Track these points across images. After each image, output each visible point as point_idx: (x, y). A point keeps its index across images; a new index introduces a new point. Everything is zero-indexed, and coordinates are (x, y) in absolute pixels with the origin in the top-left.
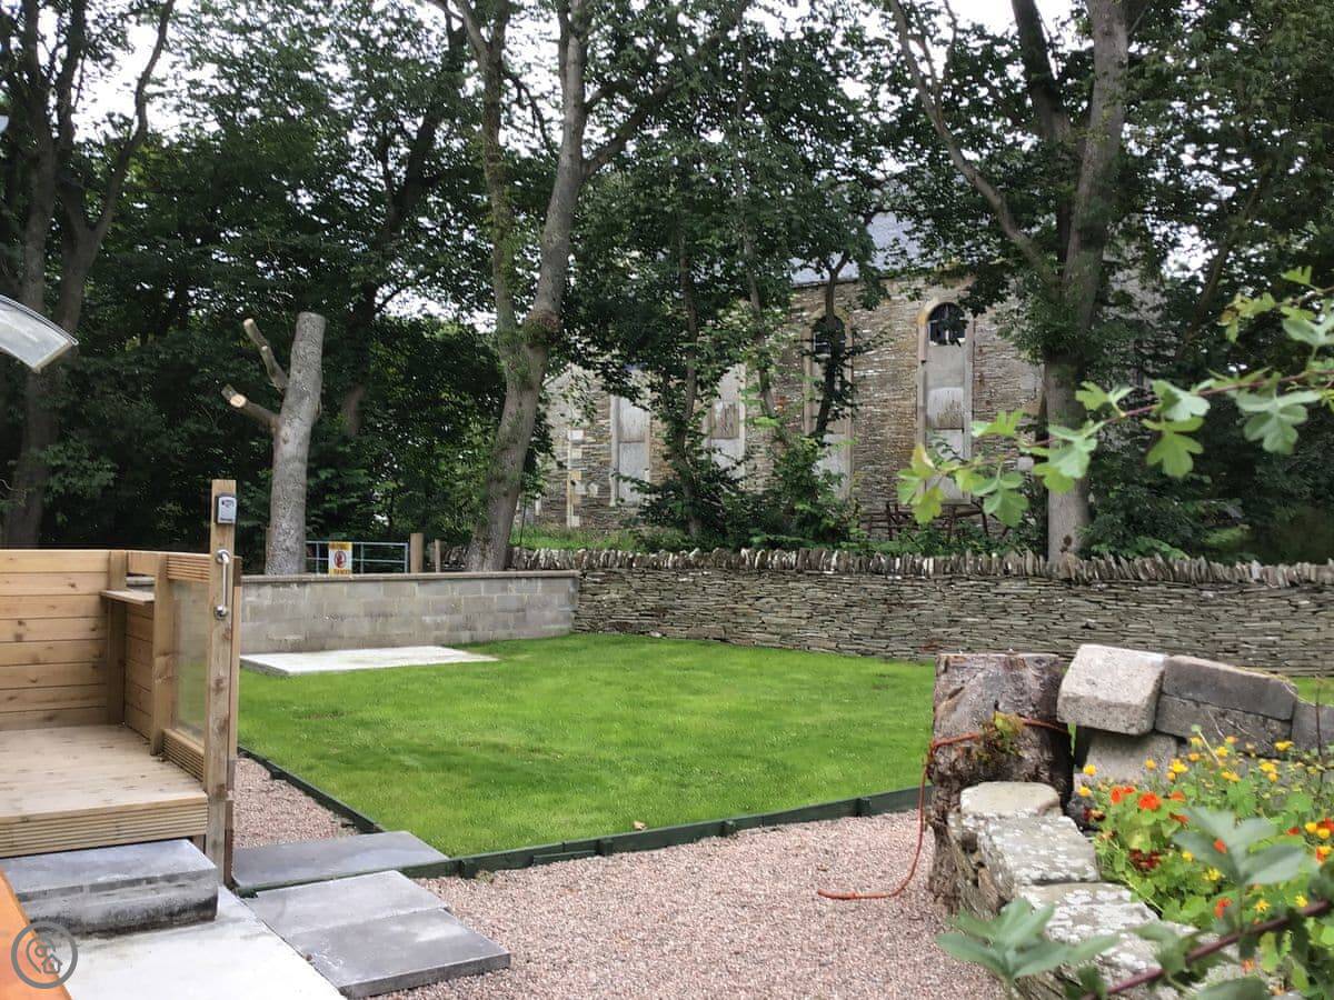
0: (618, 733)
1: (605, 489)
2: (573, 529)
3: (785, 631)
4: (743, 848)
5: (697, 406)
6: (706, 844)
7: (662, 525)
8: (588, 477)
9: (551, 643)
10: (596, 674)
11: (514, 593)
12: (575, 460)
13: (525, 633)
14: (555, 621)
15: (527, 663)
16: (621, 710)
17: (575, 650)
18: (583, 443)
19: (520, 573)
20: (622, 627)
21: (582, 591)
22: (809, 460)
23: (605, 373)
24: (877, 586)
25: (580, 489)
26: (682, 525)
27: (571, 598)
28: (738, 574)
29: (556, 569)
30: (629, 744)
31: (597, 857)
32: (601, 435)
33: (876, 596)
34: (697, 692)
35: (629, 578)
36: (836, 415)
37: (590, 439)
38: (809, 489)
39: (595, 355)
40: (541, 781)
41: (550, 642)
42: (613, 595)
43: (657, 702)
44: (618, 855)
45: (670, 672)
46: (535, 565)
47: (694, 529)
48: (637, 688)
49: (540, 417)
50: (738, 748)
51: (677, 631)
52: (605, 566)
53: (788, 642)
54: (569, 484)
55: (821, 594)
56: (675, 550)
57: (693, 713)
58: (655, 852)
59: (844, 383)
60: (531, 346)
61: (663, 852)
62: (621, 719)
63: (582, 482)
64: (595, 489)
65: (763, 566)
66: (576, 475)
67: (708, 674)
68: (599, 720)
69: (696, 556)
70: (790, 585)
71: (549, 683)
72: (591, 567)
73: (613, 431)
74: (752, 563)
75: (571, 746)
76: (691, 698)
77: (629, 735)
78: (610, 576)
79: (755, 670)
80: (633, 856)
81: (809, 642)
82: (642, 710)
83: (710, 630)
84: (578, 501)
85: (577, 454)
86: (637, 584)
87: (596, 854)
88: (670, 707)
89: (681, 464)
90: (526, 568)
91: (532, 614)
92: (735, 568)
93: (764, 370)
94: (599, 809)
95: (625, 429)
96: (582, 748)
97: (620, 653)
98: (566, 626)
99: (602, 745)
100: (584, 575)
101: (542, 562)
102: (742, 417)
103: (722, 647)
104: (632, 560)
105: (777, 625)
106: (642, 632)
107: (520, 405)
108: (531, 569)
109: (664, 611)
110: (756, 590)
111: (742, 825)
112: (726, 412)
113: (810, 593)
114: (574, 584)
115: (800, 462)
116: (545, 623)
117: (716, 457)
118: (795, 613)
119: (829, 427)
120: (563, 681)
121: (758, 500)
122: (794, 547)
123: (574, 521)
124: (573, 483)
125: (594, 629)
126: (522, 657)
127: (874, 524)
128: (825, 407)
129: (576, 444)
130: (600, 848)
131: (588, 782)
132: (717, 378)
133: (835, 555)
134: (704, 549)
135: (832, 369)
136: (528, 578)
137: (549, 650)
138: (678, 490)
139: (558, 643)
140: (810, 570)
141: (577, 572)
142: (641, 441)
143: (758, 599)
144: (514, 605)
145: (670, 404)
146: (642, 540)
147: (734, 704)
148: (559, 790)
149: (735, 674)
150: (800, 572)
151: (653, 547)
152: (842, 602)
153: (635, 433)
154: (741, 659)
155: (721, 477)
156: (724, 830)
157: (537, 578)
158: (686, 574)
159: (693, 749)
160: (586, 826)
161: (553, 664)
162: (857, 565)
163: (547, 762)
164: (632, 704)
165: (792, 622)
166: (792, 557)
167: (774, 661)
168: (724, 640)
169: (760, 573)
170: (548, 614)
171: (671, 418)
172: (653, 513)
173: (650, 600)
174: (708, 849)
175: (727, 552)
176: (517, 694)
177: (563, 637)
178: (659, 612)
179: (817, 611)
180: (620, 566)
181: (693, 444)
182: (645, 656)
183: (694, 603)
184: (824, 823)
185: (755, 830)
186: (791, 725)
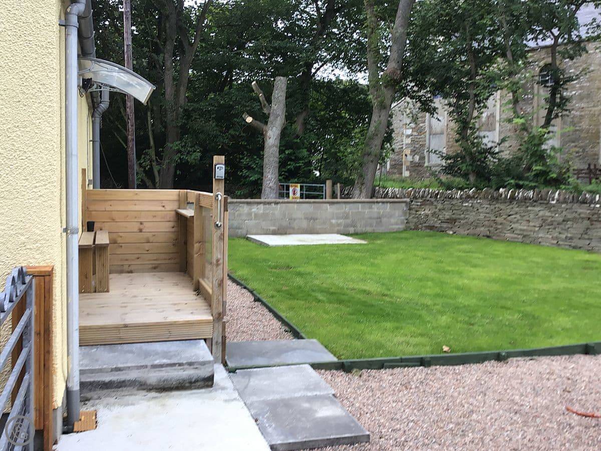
0: (431, 289)
1: (422, 158)
2: (406, 177)
3: (525, 233)
4: (511, 370)
5: (475, 114)
6: (489, 365)
7: (454, 176)
8: (414, 152)
9: (393, 235)
10: (420, 253)
11: (376, 210)
12: (406, 144)
13: (380, 229)
14: (397, 224)
15: (381, 245)
16: (431, 274)
17: (406, 239)
18: (412, 135)
19: (379, 200)
20: (431, 228)
21: (410, 209)
22: (541, 140)
23: (420, 101)
24: (584, 210)
25: (410, 158)
26: (466, 176)
27: (404, 213)
28: (497, 203)
29: (397, 198)
30: (437, 295)
31: (421, 367)
32: (421, 131)
33: (582, 216)
34: (475, 266)
35: (435, 203)
36: (557, 116)
37: (415, 133)
38: (541, 157)
39: (418, 91)
40: (388, 315)
41: (394, 234)
42: (427, 212)
43: (452, 271)
44: (433, 368)
45: (460, 254)
46: (386, 196)
47: (472, 178)
48: (441, 262)
49: (389, 124)
50: (502, 303)
51: (462, 231)
52: (422, 197)
53: (527, 239)
54: (404, 155)
55: (549, 214)
56: (461, 189)
57: (474, 279)
58: (457, 367)
59: (562, 98)
60: (386, 87)
61: (461, 367)
62: (432, 280)
63: (411, 155)
64: (417, 158)
65: (513, 198)
66: (408, 152)
67: (481, 256)
68: (420, 280)
69: (473, 192)
70: (529, 208)
71: (393, 257)
72: (415, 197)
73: (427, 129)
74: (506, 196)
75: (404, 294)
76: (472, 269)
77: (437, 290)
78: (425, 202)
79: (509, 255)
80: (443, 368)
81: (540, 240)
82: (444, 276)
83: (481, 232)
84: (408, 164)
85: (409, 141)
86: (440, 206)
87: (421, 365)
88: (460, 274)
89: (465, 145)
90: (382, 198)
91: (384, 220)
92: (496, 199)
93: (514, 92)
94: (422, 335)
95: (433, 127)
96: (411, 296)
97: (431, 242)
98: (402, 227)
99: (422, 295)
100: (412, 201)
101: (390, 194)
102: (498, 118)
103: (488, 240)
104: (437, 194)
105: (521, 230)
106: (442, 231)
107: (380, 116)
108: (384, 198)
109: (455, 220)
110: (508, 211)
111: (510, 355)
112: (488, 117)
113: (541, 213)
114: (406, 205)
115: (536, 141)
116: (392, 225)
117: (485, 141)
118: (531, 224)
119: (552, 122)
120: (400, 256)
121: (509, 162)
122: (533, 188)
123: (406, 174)
124: (406, 155)
125: (416, 228)
126: (379, 242)
127: (580, 175)
128: (550, 112)
129: (408, 136)
130: (423, 362)
131: (415, 317)
132: (487, 99)
133: (558, 192)
134: (478, 188)
135: (554, 91)
136: (383, 203)
137: (394, 239)
138: (463, 158)
139: (398, 235)
140: (542, 200)
141: (408, 200)
142: (442, 133)
143: (509, 216)
144: (375, 215)
145: (460, 114)
146: (441, 184)
147: (497, 275)
148: (397, 320)
149: (497, 256)
150: (536, 201)
151: (449, 187)
152: (561, 219)
153: (438, 130)
154: (499, 248)
155: (489, 151)
156: (499, 358)
157: (387, 202)
158: (468, 202)
159: (474, 301)
160: (416, 345)
161: (395, 246)
162: (571, 198)
163: (392, 303)
164: (438, 271)
165: (530, 228)
166: (531, 193)
167: (519, 250)
168: (488, 237)
169: (511, 202)
170: (393, 221)
171: (460, 121)
172: (449, 170)
173: (447, 215)
174: (489, 369)
175: (492, 191)
176: (376, 262)
177: (402, 232)
178: (452, 221)
179: (544, 223)
180: (431, 197)
181: (473, 134)
182: (445, 244)
183: (472, 217)
184: (564, 357)
185: (519, 358)
186: (534, 289)
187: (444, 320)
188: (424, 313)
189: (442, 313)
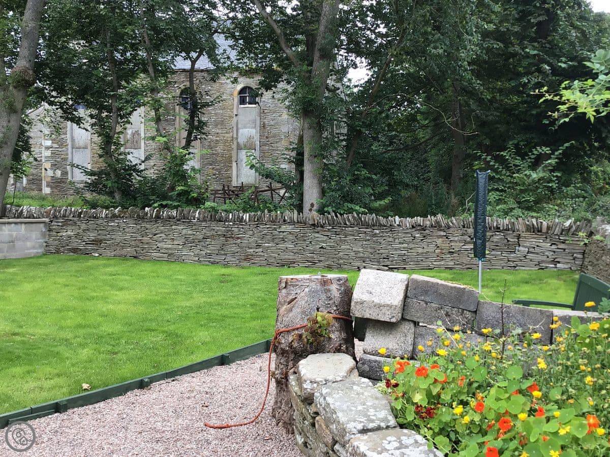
0: (72, 319)
1: (65, 173)
2: (46, 194)
3: (170, 252)
4: (154, 396)
5: (119, 129)
6: (131, 396)
7: (99, 193)
8: (55, 166)
9: (29, 261)
10: (61, 280)
11: (7, 232)
12: (46, 157)
13: (14, 255)
14: (34, 248)
15: (15, 274)
16: (74, 303)
17: (45, 265)
18: (51, 147)
19: (11, 220)
20: (75, 250)
21: (50, 230)
22: (182, 160)
23: (62, 108)
24: (220, 228)
25: (50, 173)
26: (111, 194)
27: (43, 235)
28: (143, 222)
29: (34, 218)
30: (80, 326)
31: (56, 414)
32: (62, 144)
33: (219, 233)
34: (121, 289)
35: (79, 223)
36: (196, 138)
37: (55, 146)
38: (182, 177)
39: (56, 97)
40: (19, 357)
41: (31, 260)
42: (69, 233)
43: (97, 296)
44: (70, 411)
45: (105, 277)
46: (20, 215)
47: (117, 196)
48: (84, 288)
49: (22, 131)
50: (147, 324)
51: (108, 253)
52: (64, 216)
53: (172, 258)
54: (43, 169)
55: (190, 232)
56: (107, 208)
57: (119, 303)
58: (97, 405)
59: (200, 121)
60: (15, 87)
61: (102, 404)
62: (74, 309)
63: (51, 169)
64: (59, 173)
65: (158, 217)
66: (48, 165)
67: (127, 278)
68: (60, 311)
69: (119, 211)
70: (173, 227)
71: (27, 287)
72: (55, 217)
73: (69, 142)
74: (151, 215)
75: (40, 330)
76: (117, 293)
77: (79, 320)
78: (67, 223)
79: (155, 274)
80: (81, 410)
81: (183, 258)
82: (88, 303)
83: (128, 252)
84: (49, 179)
85: (48, 153)
86: (83, 226)
87: (56, 413)
88: (105, 299)
89: (109, 161)
90: (15, 217)
91: (18, 244)
92: (142, 218)
93: (157, 110)
94: (59, 375)
95: (76, 141)
96: (47, 331)
97: (74, 266)
98: (41, 251)
99: (61, 328)
100: (51, 221)
101: (25, 213)
102: (143, 135)
103: (135, 261)
104: (81, 213)
105: (166, 249)
106: (87, 254)
107: (9, 122)
108: (18, 218)
109: (101, 241)
110: (154, 230)
111: (153, 380)
112: (133, 135)
113: (184, 232)
114: (45, 226)
115: (178, 161)
116: (28, 249)
117: (129, 157)
118: (176, 242)
119: (193, 143)
120: (37, 285)
121: (154, 182)
122: (176, 207)
123: (47, 190)
124: (46, 169)
125: (58, 252)
126: (11, 270)
127: (217, 195)
128: (190, 134)
129: (47, 148)
130: (58, 408)
131: (52, 355)
132: (130, 113)
133: (198, 212)
134: (124, 207)
135: (193, 114)
136: (16, 223)
137: (31, 265)
138: (108, 174)
139: (34, 261)
140: (184, 219)
141: (47, 220)
142: (85, 148)
143: (155, 235)
144: (7, 239)
145: (103, 127)
146: (86, 202)
147: (143, 296)
148: (30, 363)
149: (143, 277)
150: (179, 220)
151: (94, 206)
152: (201, 237)
153: (82, 144)
154: (146, 268)
155: (134, 168)
156: (142, 385)
157: (21, 223)
158: (113, 221)
159: (119, 327)
160: (50, 389)
161: (31, 274)
162: (209, 217)
163: (23, 342)
164: (81, 299)
165: (175, 247)
166: (174, 213)
167: (165, 269)
168: (135, 257)
169: (156, 221)
170: (29, 244)
171: (103, 134)
172: (93, 187)
173: (92, 235)
174: (132, 399)
175: (137, 210)
176: (7, 294)
177: (40, 257)
178: (97, 242)
179: (188, 242)
180: (73, 217)
181: (117, 149)
182: (90, 268)
183: (118, 237)
184: (203, 371)
185: (162, 382)
186: (178, 307)
187: (85, 353)
188: (61, 349)
189: (82, 346)
